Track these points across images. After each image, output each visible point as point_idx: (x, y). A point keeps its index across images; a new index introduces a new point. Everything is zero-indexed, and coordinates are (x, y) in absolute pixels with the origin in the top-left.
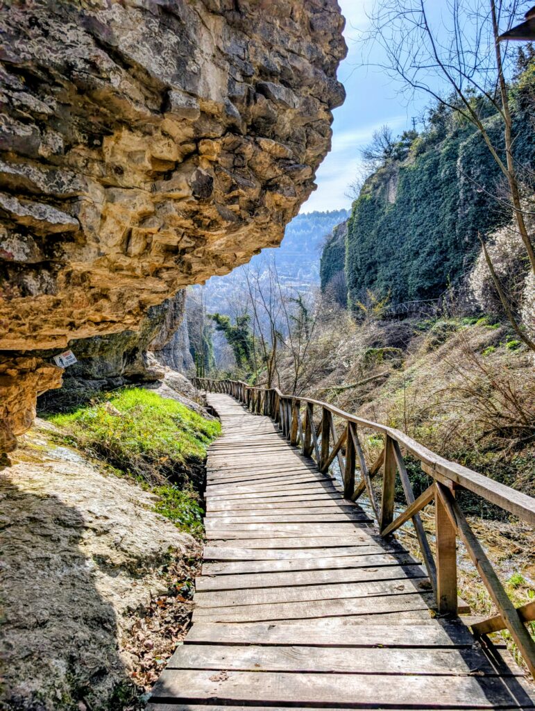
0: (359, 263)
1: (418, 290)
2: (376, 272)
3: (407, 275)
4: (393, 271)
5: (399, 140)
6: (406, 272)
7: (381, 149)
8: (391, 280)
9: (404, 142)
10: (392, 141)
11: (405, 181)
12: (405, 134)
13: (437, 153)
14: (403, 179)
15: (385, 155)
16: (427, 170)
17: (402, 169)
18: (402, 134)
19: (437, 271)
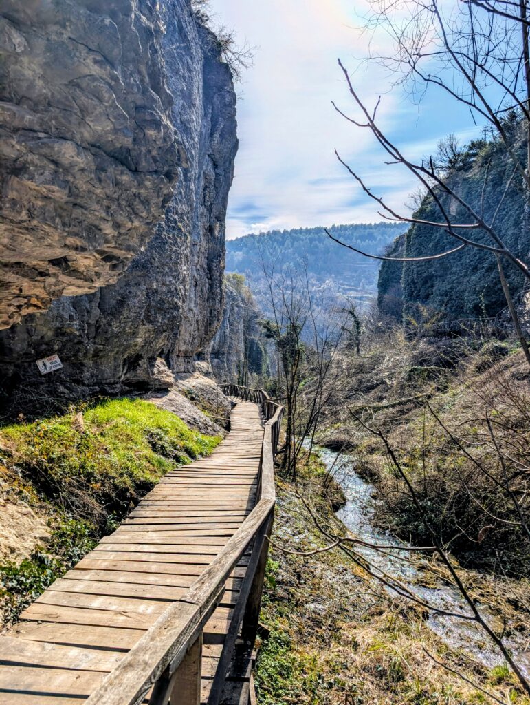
0: (415, 276)
1: (473, 308)
2: (432, 286)
3: (464, 291)
4: (449, 287)
5: (465, 150)
6: (463, 287)
7: (446, 159)
8: (446, 296)
9: (471, 152)
10: (458, 150)
11: (467, 193)
12: (473, 143)
13: (503, 164)
14: (465, 191)
15: (450, 165)
16: (492, 181)
17: (465, 180)
18: (469, 144)
19: (496, 289)
